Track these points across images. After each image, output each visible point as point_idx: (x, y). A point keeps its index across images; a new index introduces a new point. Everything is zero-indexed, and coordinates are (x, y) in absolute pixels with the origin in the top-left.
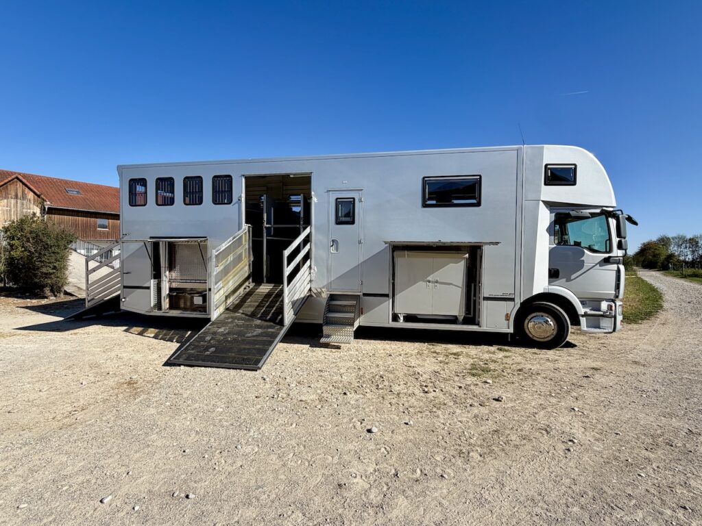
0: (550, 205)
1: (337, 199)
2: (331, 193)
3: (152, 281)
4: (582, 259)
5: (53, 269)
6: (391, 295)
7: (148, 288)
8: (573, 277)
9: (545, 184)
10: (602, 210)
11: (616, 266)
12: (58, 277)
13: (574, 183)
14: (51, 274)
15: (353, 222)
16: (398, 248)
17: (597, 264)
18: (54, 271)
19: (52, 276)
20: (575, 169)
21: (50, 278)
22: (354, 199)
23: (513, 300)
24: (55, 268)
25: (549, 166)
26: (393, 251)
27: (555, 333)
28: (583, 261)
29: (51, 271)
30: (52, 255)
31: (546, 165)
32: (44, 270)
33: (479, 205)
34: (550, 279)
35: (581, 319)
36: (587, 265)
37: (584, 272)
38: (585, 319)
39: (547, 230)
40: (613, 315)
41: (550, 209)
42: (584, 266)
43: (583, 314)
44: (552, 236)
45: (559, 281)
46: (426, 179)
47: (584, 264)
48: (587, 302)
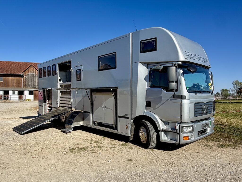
0: (147, 64)
1: (77, 70)
2: (75, 68)
3: (43, 103)
6: (91, 112)
7: (42, 106)
8: (157, 106)
9: (141, 52)
11: (180, 99)
13: (155, 49)
15: (81, 80)
16: (93, 91)
17: (168, 99)
20: (156, 40)
22: (80, 69)
23: (128, 118)
25: (143, 42)
26: (92, 92)
27: (146, 139)
28: (161, 97)
31: (141, 41)
33: (115, 68)
34: (147, 107)
35: (160, 133)
36: (164, 99)
37: (162, 104)
38: (163, 133)
39: (145, 79)
40: (178, 132)
41: (148, 66)
42: (162, 100)
43: (161, 130)
44: (148, 82)
45: (151, 109)
46: (99, 57)
47: (162, 99)
48: (170, 123)
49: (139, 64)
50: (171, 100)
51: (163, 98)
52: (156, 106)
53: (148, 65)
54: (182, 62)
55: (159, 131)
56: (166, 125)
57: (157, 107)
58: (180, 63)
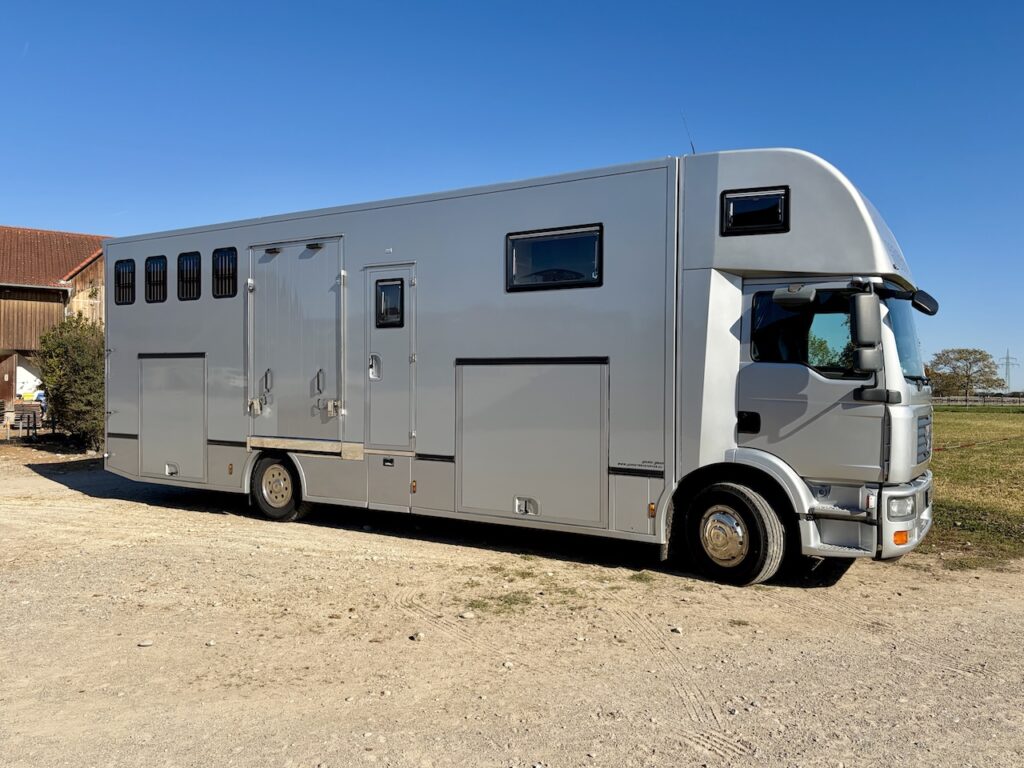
0: (743, 277)
1: (378, 281)
2: (369, 271)
4: (803, 392)
5: (86, 405)
6: (458, 459)
7: (136, 436)
8: (783, 432)
9: (723, 234)
10: (853, 283)
11: (881, 406)
12: (95, 419)
13: (784, 227)
14: (85, 413)
15: (400, 324)
17: (836, 404)
18: (88, 408)
19: (87, 416)
20: (787, 196)
21: (83, 419)
22: (402, 280)
23: (660, 475)
24: (89, 403)
25: (728, 196)
27: (745, 550)
28: (805, 397)
29: (84, 408)
30: (85, 381)
31: (724, 193)
32: (74, 406)
33: (599, 283)
34: (740, 434)
35: (802, 523)
36: (814, 405)
37: (805, 421)
38: (812, 524)
39: (733, 330)
40: (875, 517)
41: (743, 285)
42: (808, 408)
43: (807, 512)
44: (746, 343)
45: (760, 439)
46: (511, 237)
47: (806, 403)
48: (832, 487)
49: (715, 276)
50: (846, 406)
51: (809, 402)
52: (781, 430)
53: (744, 279)
54: (885, 277)
55: (797, 517)
56: (819, 495)
57: (785, 434)
58: (879, 280)
